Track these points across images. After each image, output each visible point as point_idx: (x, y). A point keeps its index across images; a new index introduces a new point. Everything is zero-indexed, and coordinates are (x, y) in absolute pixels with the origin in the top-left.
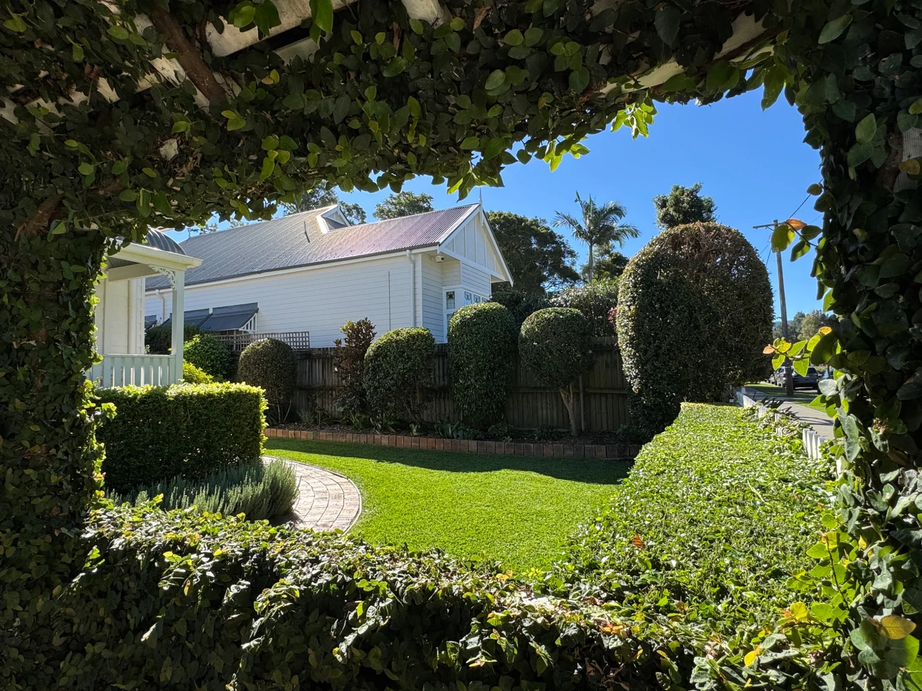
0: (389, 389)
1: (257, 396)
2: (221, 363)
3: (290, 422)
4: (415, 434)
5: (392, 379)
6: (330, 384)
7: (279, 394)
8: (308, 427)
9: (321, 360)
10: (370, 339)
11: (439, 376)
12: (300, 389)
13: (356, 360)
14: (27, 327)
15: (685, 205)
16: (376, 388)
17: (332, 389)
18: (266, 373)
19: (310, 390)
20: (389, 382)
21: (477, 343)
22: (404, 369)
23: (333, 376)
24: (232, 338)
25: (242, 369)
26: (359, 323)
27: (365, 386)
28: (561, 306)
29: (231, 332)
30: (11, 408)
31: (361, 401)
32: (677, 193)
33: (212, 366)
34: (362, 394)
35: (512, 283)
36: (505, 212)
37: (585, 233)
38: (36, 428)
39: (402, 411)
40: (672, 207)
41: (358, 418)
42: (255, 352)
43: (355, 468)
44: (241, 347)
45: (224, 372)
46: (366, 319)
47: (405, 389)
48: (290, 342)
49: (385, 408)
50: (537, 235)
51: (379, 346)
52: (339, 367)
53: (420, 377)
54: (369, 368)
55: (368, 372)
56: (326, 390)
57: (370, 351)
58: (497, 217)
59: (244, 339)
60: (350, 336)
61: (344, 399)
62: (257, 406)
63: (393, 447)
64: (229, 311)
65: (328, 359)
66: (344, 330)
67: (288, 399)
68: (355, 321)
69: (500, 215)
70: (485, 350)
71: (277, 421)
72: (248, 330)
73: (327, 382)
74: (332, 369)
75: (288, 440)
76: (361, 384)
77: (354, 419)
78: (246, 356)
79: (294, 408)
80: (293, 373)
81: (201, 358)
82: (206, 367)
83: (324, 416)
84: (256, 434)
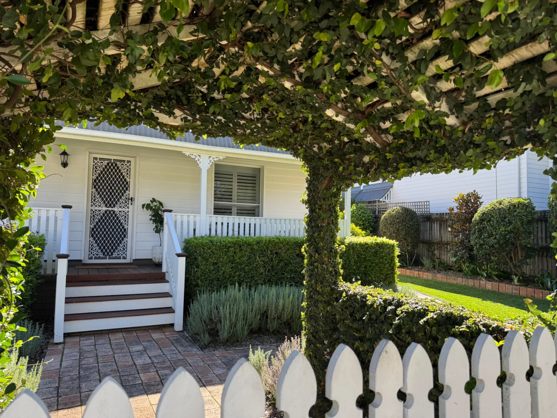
0: (493, 246)
1: (393, 246)
2: (369, 223)
3: (416, 266)
4: (516, 284)
5: (495, 238)
6: (446, 240)
7: (408, 245)
8: (428, 270)
9: (438, 222)
10: (478, 207)
11: (542, 238)
12: (423, 242)
13: (465, 223)
14: (323, 219)
16: (481, 245)
17: (447, 244)
18: (398, 230)
19: (430, 244)
20: (492, 241)
22: (505, 231)
23: (447, 235)
24: (375, 206)
25: (382, 227)
26: (468, 195)
27: (472, 243)
29: (375, 202)
30: (319, 245)
31: (469, 254)
33: (363, 225)
34: (471, 249)
38: (326, 252)
39: (504, 264)
41: (468, 267)
42: (391, 216)
43: (461, 302)
44: (381, 212)
45: (371, 229)
46: (475, 191)
47: (506, 247)
48: (415, 209)
49: (489, 261)
51: (484, 213)
52: (452, 227)
53: (520, 238)
54: (476, 230)
55: (475, 232)
56: (442, 244)
57: (477, 216)
59: (383, 207)
60: (461, 205)
61: (456, 252)
62: (393, 252)
63: (495, 292)
64: (374, 187)
65: (444, 221)
66: (456, 200)
67: (414, 249)
68: (465, 193)
71: (406, 264)
72: (386, 200)
73: (443, 239)
74: (447, 229)
75: (414, 278)
76: (469, 241)
77: (464, 267)
78: (386, 219)
79: (418, 256)
80: (418, 231)
81: (357, 219)
82: (360, 225)
83: (441, 263)
84: (393, 269)
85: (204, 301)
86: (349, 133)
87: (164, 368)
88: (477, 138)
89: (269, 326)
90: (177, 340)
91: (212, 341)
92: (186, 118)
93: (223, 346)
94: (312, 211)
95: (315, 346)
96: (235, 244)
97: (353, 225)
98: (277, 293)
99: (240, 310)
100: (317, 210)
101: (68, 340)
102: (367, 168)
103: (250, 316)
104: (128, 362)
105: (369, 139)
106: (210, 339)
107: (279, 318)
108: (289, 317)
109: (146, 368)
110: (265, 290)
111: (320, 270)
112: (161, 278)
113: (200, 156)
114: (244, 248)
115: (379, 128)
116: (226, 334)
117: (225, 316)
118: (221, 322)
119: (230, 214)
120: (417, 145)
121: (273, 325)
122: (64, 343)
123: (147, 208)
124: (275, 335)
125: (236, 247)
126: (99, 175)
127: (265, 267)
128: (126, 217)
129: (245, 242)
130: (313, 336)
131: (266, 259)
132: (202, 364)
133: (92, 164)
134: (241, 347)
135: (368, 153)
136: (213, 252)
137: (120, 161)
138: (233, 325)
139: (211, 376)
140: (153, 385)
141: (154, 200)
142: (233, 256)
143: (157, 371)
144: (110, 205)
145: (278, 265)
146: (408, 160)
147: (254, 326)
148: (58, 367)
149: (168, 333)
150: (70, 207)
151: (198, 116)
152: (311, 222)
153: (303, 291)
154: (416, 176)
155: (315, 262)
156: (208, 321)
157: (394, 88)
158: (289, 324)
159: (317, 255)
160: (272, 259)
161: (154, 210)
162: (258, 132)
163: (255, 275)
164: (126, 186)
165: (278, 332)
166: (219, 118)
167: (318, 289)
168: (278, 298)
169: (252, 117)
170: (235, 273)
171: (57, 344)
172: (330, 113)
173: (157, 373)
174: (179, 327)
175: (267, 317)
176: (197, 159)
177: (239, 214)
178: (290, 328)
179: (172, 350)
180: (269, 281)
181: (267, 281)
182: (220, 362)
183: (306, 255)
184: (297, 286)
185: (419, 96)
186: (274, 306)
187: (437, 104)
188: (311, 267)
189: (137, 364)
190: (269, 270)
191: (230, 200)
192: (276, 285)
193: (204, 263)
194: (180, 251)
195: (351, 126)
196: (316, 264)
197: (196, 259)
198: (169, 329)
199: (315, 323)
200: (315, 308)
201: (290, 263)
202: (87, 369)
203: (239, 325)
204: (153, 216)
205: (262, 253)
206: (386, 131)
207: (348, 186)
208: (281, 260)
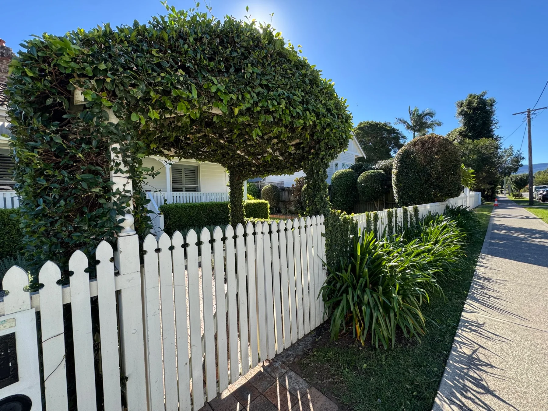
1: (267, 204)
2: (256, 193)
3: (278, 213)
7: (274, 203)
8: (284, 215)
9: (288, 191)
10: (304, 184)
12: (281, 202)
13: (299, 191)
14: (236, 193)
15: (475, 104)
17: (292, 201)
18: (270, 196)
19: (284, 202)
21: (341, 184)
23: (291, 197)
24: (259, 184)
25: (262, 195)
26: (300, 178)
27: (302, 201)
28: (377, 169)
29: (258, 182)
30: (235, 204)
32: (470, 99)
33: (253, 194)
35: (365, 157)
36: (370, 121)
37: (411, 127)
38: (238, 206)
40: (465, 106)
41: (300, 212)
42: (266, 189)
44: (262, 187)
45: (257, 196)
46: (303, 177)
48: (277, 185)
50: (385, 130)
52: (293, 194)
54: (303, 194)
55: (303, 196)
56: (290, 202)
57: (303, 188)
58: (366, 124)
59: (262, 185)
60: (297, 183)
61: (296, 205)
62: (267, 206)
65: (290, 191)
66: (295, 181)
67: (277, 205)
69: (367, 123)
70: (344, 187)
71: (274, 212)
72: (264, 181)
73: (290, 199)
74: (291, 195)
78: (264, 191)
79: (279, 208)
80: (279, 196)
81: (249, 192)
82: (251, 194)
83: (289, 211)
84: (267, 214)
86: (246, 159)
88: (288, 165)
92: (176, 152)
94: (232, 190)
96: (189, 207)
97: (248, 195)
100: (234, 189)
102: (254, 173)
105: (254, 162)
111: (236, 214)
114: (194, 208)
115: (257, 158)
119: (182, 191)
120: (270, 166)
127: (206, 217)
131: (206, 213)
135: (253, 167)
136: (178, 211)
142: (189, 213)
145: (212, 216)
146: (267, 171)
152: (232, 194)
154: (271, 176)
155: (234, 211)
157: (261, 148)
159: (235, 208)
160: (209, 213)
162: (208, 157)
166: (190, 151)
167: (236, 221)
172: (238, 152)
176: (163, 162)
177: (187, 191)
181: (207, 224)
183: (230, 208)
185: (270, 150)
187: (275, 153)
188: (232, 213)
190: (208, 219)
191: (181, 183)
194: (159, 212)
195: (247, 157)
197: (169, 215)
201: (218, 215)
205: (204, 211)
206: (259, 159)
207: (246, 179)
208: (214, 214)
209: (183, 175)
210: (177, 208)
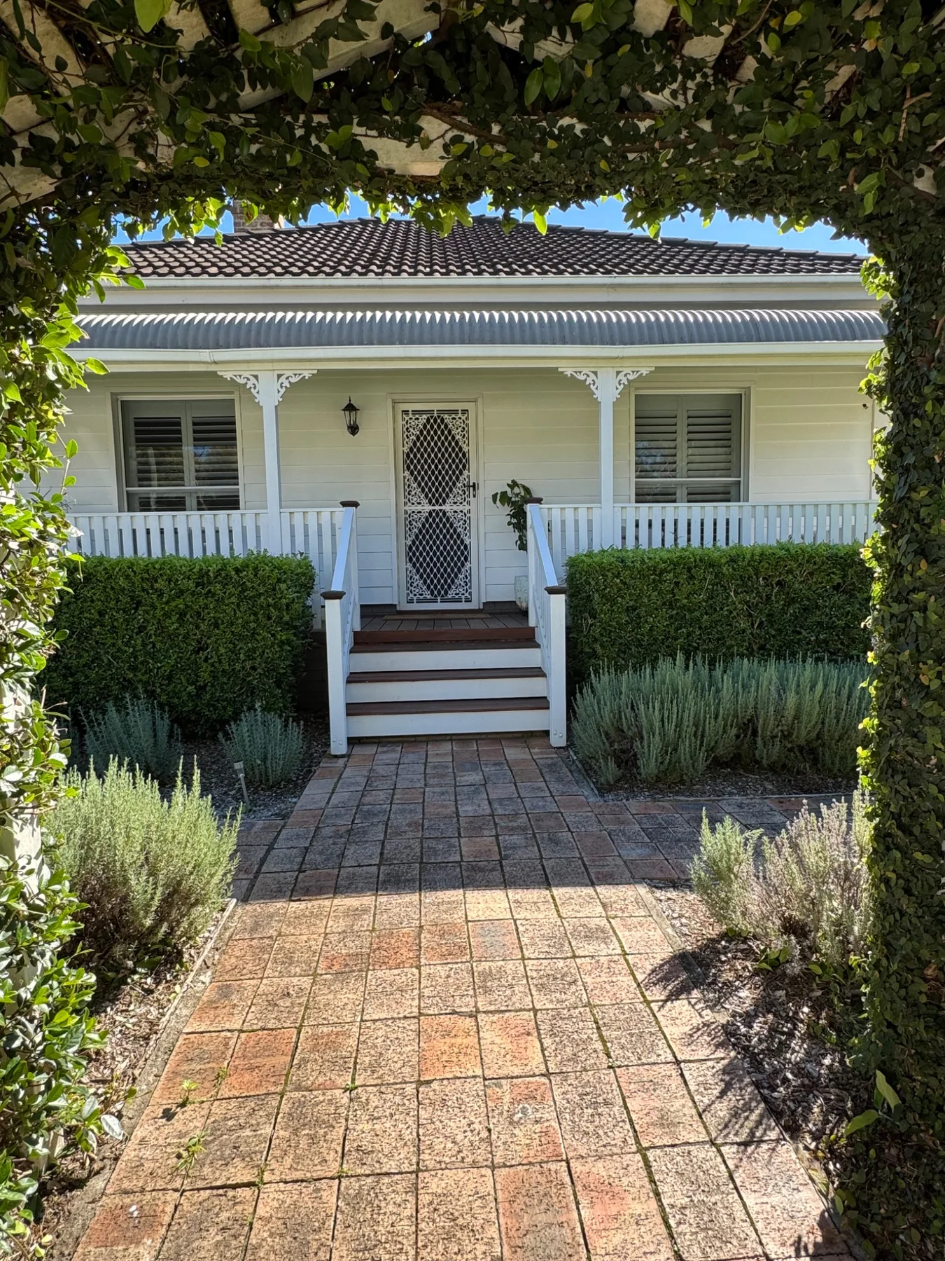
85: (604, 689)
87: (512, 830)
89: (761, 751)
90: (552, 767)
91: (624, 776)
93: (649, 789)
95: (905, 854)
96: (676, 565)
98: (780, 678)
99: (686, 714)
100: (929, 407)
101: (358, 750)
103: (710, 728)
104: (446, 807)
106: (620, 773)
107: (786, 736)
108: (814, 735)
109: (476, 827)
110: (750, 670)
111: (934, 617)
112: (527, 639)
113: (595, 373)
114: (699, 573)
116: (653, 764)
117: (652, 725)
118: (642, 738)
119: (672, 499)
121: (771, 752)
122: (348, 756)
123: (502, 503)
124: (775, 772)
125: (678, 571)
126: (415, 444)
127: (750, 615)
128: (467, 522)
129: (701, 560)
130: (900, 826)
131: (752, 598)
132: (595, 829)
133: (400, 423)
134: (692, 795)
136: (625, 584)
137: (450, 412)
138: (671, 748)
139: (612, 862)
140: (482, 870)
141: (514, 484)
142: (672, 592)
143: (497, 836)
144: (437, 501)
145: (783, 612)
147: (720, 751)
148: (323, 804)
149: (536, 750)
150: (355, 504)
151: (496, 129)
152: (902, 455)
153: (864, 685)
155: (915, 590)
156: (613, 734)
158: (813, 751)
159: (923, 564)
160: (768, 597)
161: (514, 503)
162: (703, 151)
163: (726, 634)
164: (461, 461)
165: (784, 766)
166: (565, 122)
167: (924, 680)
168: (782, 688)
169: (680, 102)
170: (677, 629)
171: (336, 756)
173: (497, 840)
174: (558, 738)
175: (755, 733)
176: (589, 381)
177: (692, 500)
178: (815, 761)
179: (539, 788)
180: (762, 648)
181: (755, 647)
182: (637, 827)
183: (879, 570)
184: (836, 662)
186: (772, 709)
188: (896, 609)
189: (461, 814)
190: (761, 623)
191: (671, 472)
192: (778, 658)
193: (608, 606)
194: (553, 582)
196: (920, 596)
197: (589, 598)
198: (540, 742)
199: (910, 785)
200: (910, 741)
201: (817, 607)
202: (370, 814)
203: (684, 749)
204: (512, 516)
205: (744, 584)
208: (793, 600)
209: (682, 438)
210: (625, 567)
